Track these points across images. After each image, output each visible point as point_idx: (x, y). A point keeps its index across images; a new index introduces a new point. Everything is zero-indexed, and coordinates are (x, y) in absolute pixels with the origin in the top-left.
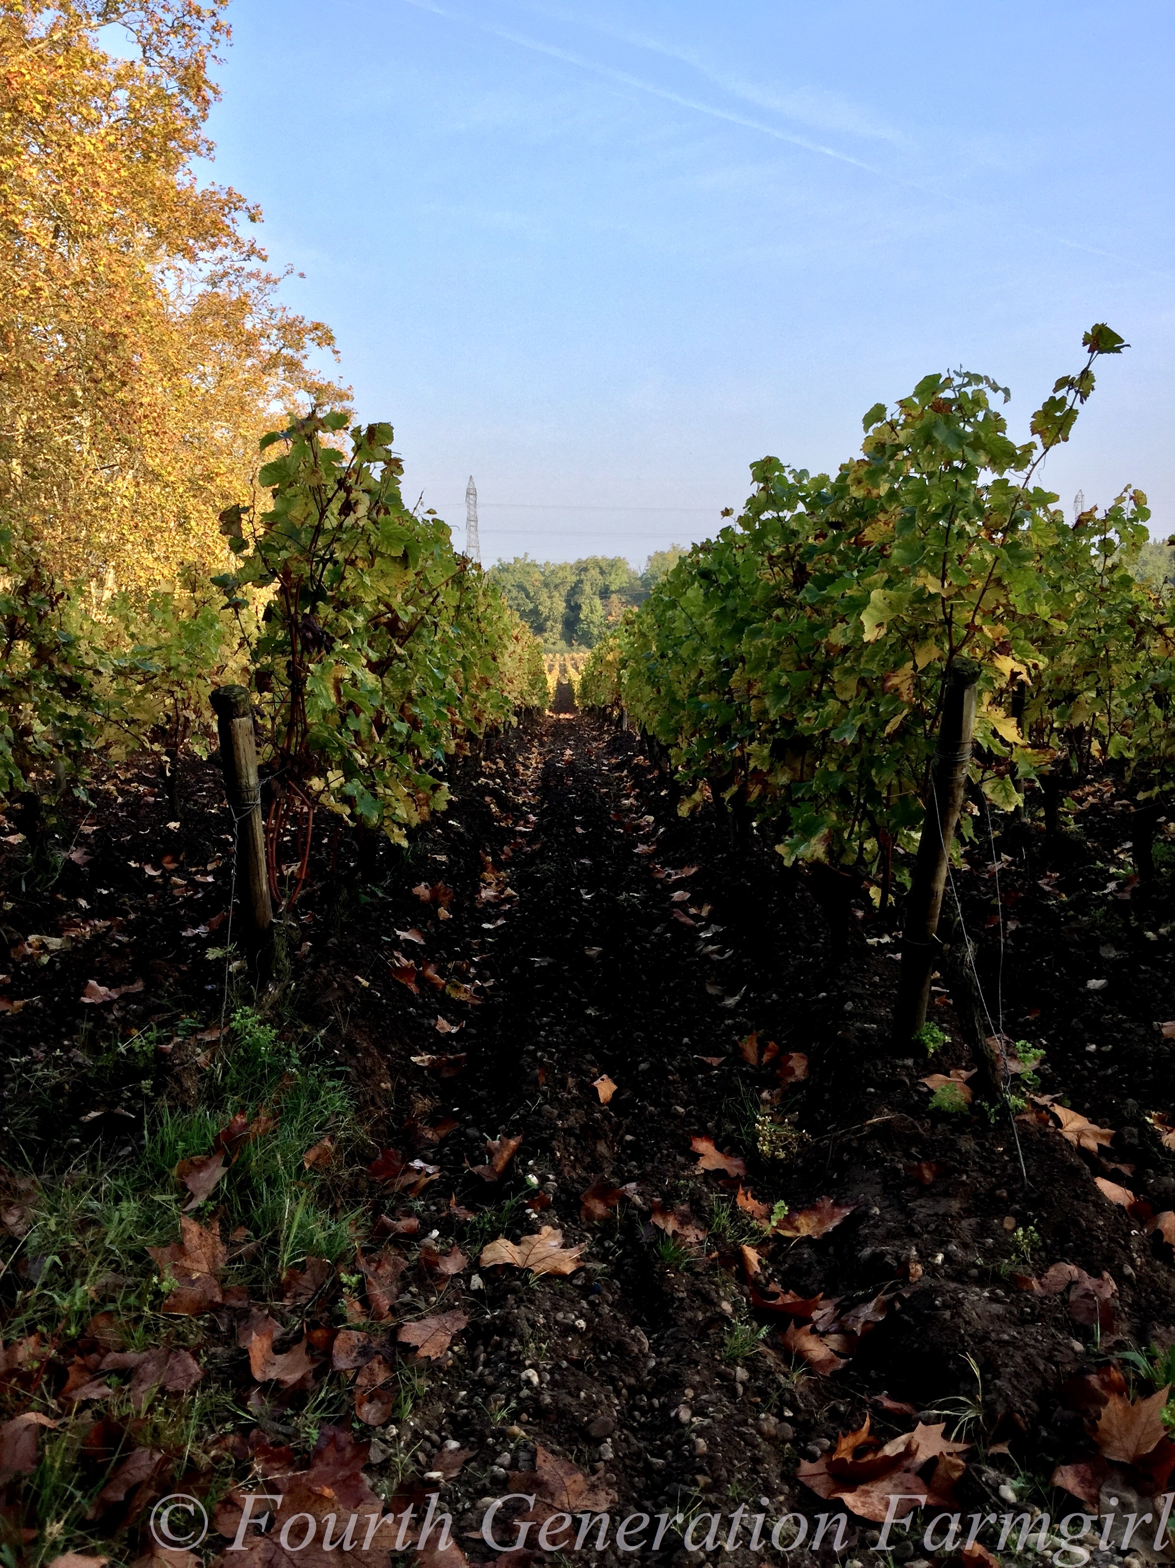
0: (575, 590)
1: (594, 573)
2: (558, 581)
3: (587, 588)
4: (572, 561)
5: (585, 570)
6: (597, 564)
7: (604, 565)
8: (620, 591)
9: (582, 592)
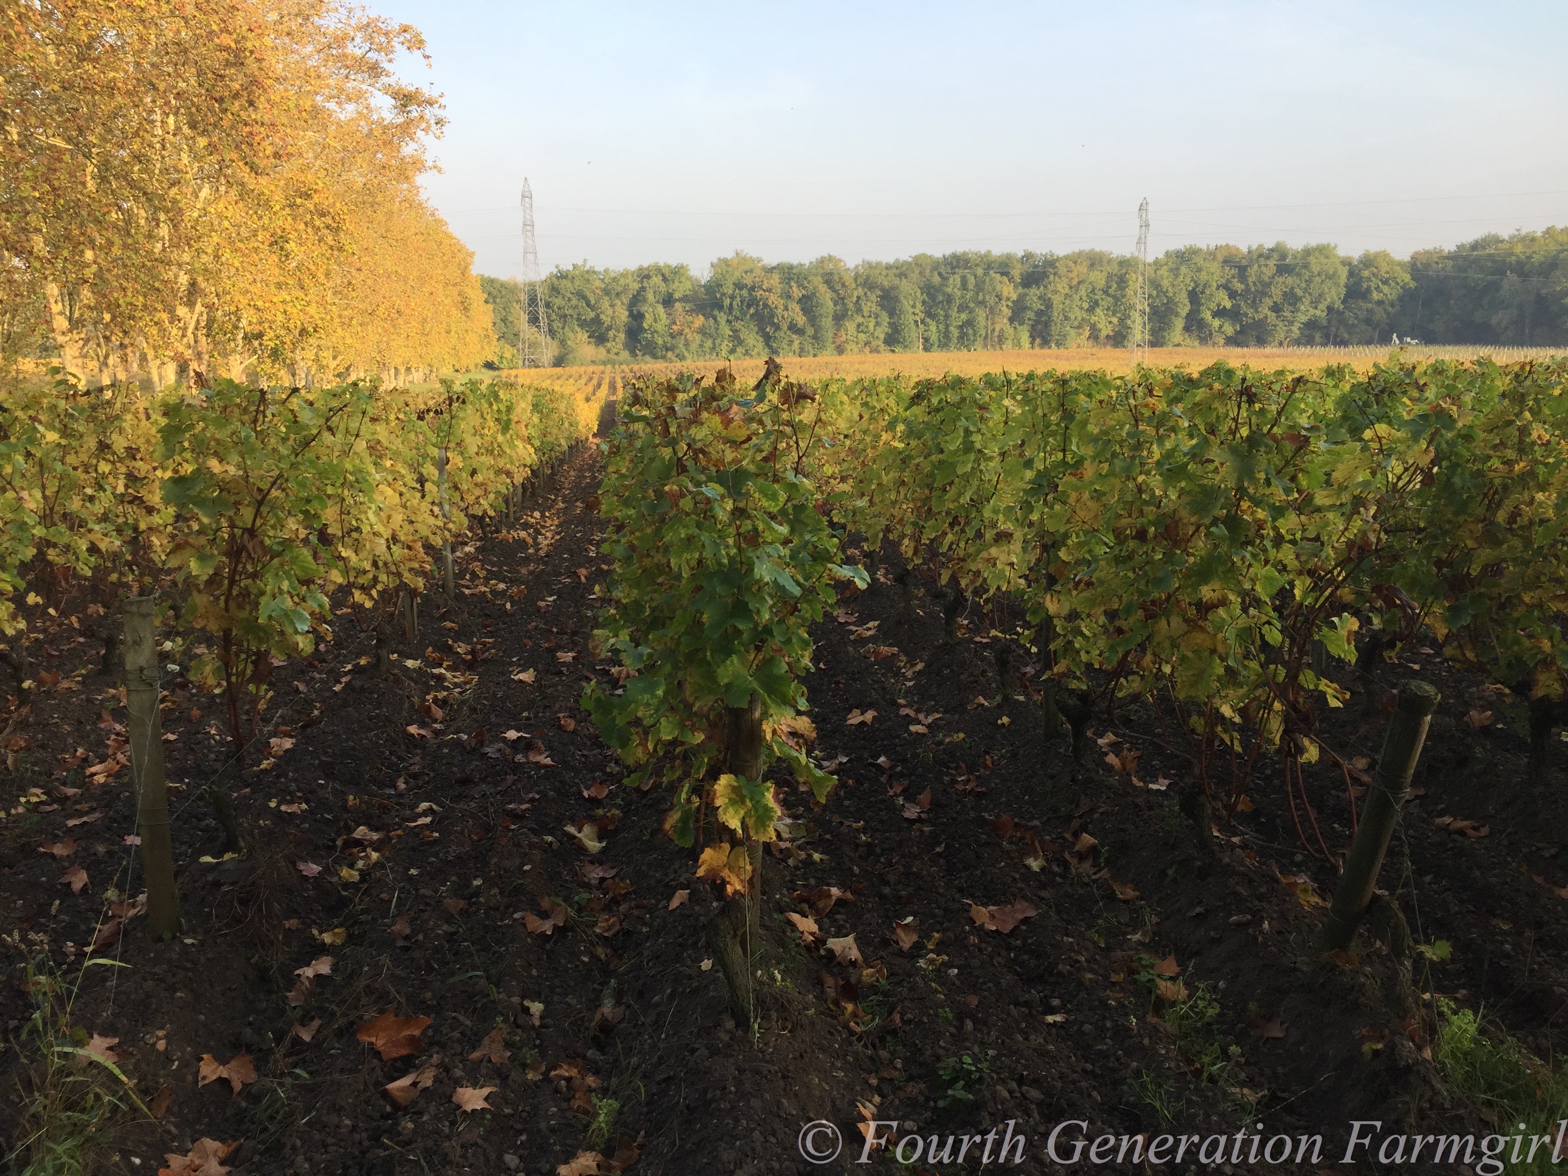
0: (637, 299)
1: (657, 280)
2: (620, 289)
3: (650, 296)
4: (633, 266)
5: (648, 277)
6: (658, 270)
7: (666, 272)
8: (685, 299)
9: (645, 300)
